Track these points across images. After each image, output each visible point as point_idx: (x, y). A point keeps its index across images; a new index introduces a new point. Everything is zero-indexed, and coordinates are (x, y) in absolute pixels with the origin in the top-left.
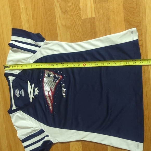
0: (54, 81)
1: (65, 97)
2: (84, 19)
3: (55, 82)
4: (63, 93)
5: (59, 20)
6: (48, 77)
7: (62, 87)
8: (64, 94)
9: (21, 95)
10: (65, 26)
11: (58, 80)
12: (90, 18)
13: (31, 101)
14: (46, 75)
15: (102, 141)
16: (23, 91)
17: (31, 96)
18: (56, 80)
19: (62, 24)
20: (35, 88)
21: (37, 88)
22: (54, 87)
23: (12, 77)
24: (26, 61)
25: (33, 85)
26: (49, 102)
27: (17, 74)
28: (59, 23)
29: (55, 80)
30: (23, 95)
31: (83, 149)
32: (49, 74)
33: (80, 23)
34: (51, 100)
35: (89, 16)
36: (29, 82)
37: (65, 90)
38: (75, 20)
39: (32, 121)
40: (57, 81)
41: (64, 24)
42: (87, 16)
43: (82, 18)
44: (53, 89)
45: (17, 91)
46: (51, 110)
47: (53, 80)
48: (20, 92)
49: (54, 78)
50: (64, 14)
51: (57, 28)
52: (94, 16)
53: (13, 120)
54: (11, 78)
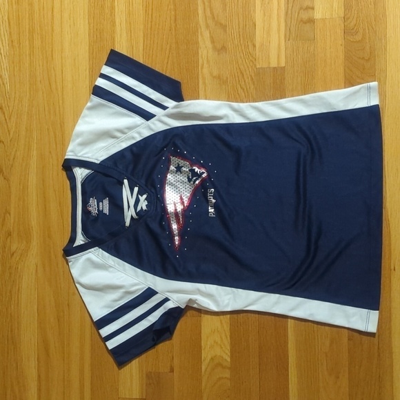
0: (189, 180)
1: (213, 216)
2: (261, 68)
3: (192, 182)
4: (210, 208)
5: (206, 65)
6: (177, 171)
7: (209, 195)
8: (213, 210)
9: (100, 212)
10: (219, 77)
11: (200, 179)
12: (274, 68)
13: (128, 224)
14: (172, 168)
15: (293, 309)
16: (106, 202)
17: (129, 214)
18: (195, 178)
19: (211, 74)
20: (140, 196)
21: (145, 196)
22: (189, 195)
23: (83, 169)
24: (125, 135)
25: (136, 189)
26: (175, 226)
27: (98, 162)
28: (205, 71)
29: (192, 178)
30: (106, 211)
31: (231, 343)
32: (179, 165)
33: (251, 76)
34: (178, 222)
35: (274, 64)
36: (126, 181)
37: (214, 201)
38: (242, 67)
39: (125, 270)
40: (197, 182)
41: (215, 73)
42: (269, 63)
43: (258, 67)
44: (187, 199)
45: (93, 202)
46: (177, 243)
47: (188, 178)
48: (101, 204)
49: (190, 175)
50: (218, 54)
51: (198, 80)
52: (283, 64)
53: (75, 271)
54: (80, 173)
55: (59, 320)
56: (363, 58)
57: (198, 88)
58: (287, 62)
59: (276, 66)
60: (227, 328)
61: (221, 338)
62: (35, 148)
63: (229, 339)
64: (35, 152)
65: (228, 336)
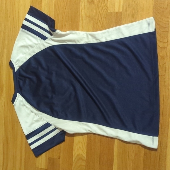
55: (13, 128)
56: (164, 8)
57: (79, 21)
58: (123, 9)
59: (118, 11)
60: (85, 141)
61: (82, 146)
62: (6, 48)
63: (86, 147)
64: (6, 50)
65: (86, 146)
